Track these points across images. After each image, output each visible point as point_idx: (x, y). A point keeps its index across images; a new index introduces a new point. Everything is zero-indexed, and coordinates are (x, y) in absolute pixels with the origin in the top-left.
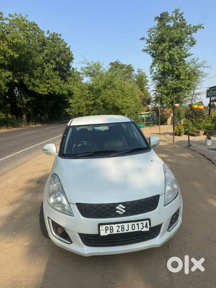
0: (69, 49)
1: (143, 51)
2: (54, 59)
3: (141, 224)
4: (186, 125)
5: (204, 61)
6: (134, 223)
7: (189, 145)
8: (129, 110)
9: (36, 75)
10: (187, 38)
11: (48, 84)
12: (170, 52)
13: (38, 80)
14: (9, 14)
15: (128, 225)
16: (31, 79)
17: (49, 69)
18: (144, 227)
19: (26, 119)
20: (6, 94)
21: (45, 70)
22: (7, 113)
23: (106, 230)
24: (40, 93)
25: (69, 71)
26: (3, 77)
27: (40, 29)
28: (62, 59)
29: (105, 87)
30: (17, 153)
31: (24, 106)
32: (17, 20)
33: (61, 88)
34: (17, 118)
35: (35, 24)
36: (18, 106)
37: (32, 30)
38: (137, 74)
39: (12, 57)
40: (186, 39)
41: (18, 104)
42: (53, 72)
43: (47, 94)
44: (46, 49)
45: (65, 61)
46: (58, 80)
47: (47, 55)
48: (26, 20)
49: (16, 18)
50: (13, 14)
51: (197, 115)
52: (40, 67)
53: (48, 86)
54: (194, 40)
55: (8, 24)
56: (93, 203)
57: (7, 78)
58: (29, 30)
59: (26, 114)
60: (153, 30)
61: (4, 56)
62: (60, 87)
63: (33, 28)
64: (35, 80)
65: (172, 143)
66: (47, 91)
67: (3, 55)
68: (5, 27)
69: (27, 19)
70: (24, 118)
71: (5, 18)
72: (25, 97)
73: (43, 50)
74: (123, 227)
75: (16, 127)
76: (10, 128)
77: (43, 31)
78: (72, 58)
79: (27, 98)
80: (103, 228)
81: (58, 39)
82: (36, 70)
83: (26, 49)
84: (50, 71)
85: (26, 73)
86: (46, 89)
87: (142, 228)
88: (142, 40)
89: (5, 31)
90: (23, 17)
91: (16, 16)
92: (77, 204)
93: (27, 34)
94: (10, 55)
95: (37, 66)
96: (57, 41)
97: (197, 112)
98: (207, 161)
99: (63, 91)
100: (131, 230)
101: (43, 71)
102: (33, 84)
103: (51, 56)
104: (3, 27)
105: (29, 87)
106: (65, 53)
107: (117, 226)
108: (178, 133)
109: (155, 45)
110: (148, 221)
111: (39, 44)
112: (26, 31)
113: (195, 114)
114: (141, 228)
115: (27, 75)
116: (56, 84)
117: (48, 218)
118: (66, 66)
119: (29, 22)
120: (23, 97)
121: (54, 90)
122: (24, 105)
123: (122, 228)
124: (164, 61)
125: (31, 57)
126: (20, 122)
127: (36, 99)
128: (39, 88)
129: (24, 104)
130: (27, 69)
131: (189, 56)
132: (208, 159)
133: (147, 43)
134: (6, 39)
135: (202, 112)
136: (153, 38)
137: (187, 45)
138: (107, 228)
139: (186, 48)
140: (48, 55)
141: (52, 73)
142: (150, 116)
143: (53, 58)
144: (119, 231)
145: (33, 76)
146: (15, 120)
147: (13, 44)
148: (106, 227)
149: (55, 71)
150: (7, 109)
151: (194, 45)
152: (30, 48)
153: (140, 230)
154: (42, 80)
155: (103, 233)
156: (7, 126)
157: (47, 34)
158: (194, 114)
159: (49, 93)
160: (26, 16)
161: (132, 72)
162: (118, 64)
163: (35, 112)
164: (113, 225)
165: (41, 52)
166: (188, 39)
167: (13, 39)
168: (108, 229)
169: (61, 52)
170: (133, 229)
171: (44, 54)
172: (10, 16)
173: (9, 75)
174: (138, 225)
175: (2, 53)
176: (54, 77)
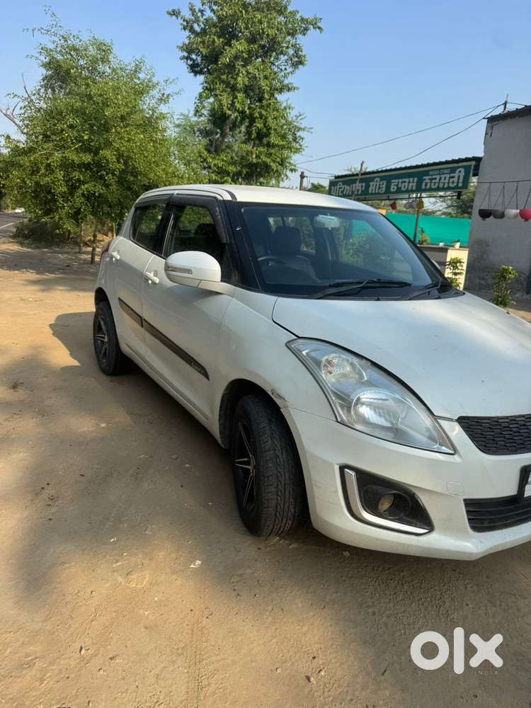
5: (300, 115)
12: (250, 69)
54: (300, 53)
88: (174, 17)
92: (461, 420)
109: (214, 39)
124: (234, 88)
131: (289, 89)
133: (185, 29)
137: (286, 61)
139: (283, 68)
151: (300, 67)
166: (288, 47)
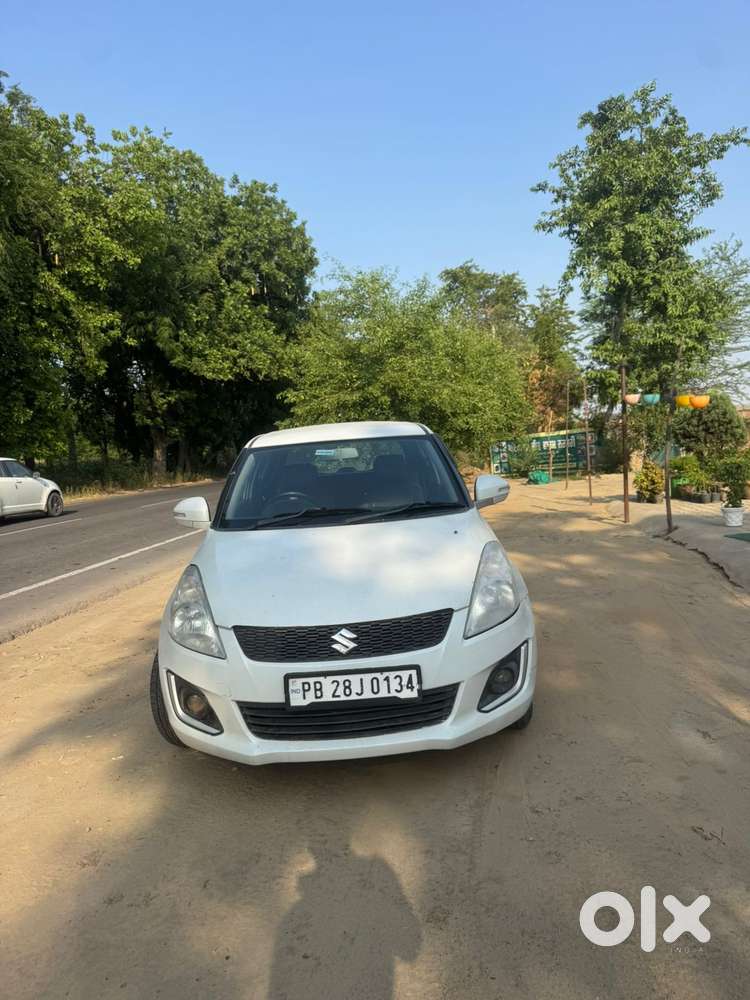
0: (301, 231)
1: (537, 228)
2: (256, 268)
3: (396, 677)
4: (676, 468)
6: (378, 675)
7: (671, 529)
8: (477, 417)
9: (195, 320)
10: (690, 178)
11: (235, 347)
12: (630, 227)
13: (202, 337)
14: (114, 132)
15: (361, 680)
16: (180, 333)
17: (239, 300)
18: (405, 688)
19: (164, 462)
20: (103, 382)
21: (226, 301)
22: (106, 443)
23: (304, 691)
24: (209, 375)
25: (302, 302)
26: (92, 329)
27: (211, 171)
28: (279, 266)
29: (399, 348)
30: (123, 556)
31: (159, 419)
32: (139, 149)
33: (277, 361)
34: (136, 459)
35: (193, 159)
36: (139, 422)
37: (185, 177)
38: (538, 305)
39: (120, 265)
40: (687, 180)
41: (137, 415)
42: (250, 308)
43: (230, 381)
44: (229, 234)
45: (288, 271)
46: (268, 334)
47: (231, 255)
48: (165, 147)
49: (135, 144)
50: (125, 130)
51: (712, 433)
52: (207, 294)
53: (234, 352)
54: (713, 183)
55: (110, 163)
56: (275, 625)
57: (104, 331)
58: (176, 178)
59: (164, 445)
60: (572, 160)
61: (97, 262)
62: (275, 357)
63: (187, 170)
64: (193, 335)
65: (622, 526)
66: (231, 369)
67: (93, 258)
68: (100, 172)
69: (168, 143)
70: (156, 460)
71: (100, 146)
72: (161, 391)
73: (220, 239)
74: (347, 684)
75: (132, 489)
76: (111, 489)
77: (218, 178)
78: (312, 262)
79: (169, 394)
80: (296, 684)
81: (269, 202)
82: (196, 303)
83: (163, 238)
84: (242, 304)
85: (165, 315)
86: (227, 364)
87: (399, 689)
88: (540, 191)
89: (99, 185)
90: (155, 140)
91: (134, 136)
92: (236, 629)
93: (167, 190)
94: (116, 258)
95: (198, 292)
96: (262, 209)
97: (712, 421)
98: (712, 570)
99: (283, 368)
100: (368, 695)
101: (220, 307)
102: (186, 348)
103: (245, 256)
104: (94, 175)
105: (172, 359)
106: (289, 245)
107: (334, 682)
108: (647, 494)
109: (576, 206)
110: (414, 673)
111: (205, 222)
112: (163, 182)
113: (707, 430)
114: (396, 690)
115: (167, 320)
116: (259, 346)
117: (169, 671)
118: (293, 287)
119: (173, 153)
120: (154, 389)
121: (254, 367)
122: (158, 415)
123: (346, 688)
125: (180, 263)
126: (142, 472)
127: (195, 395)
128: (207, 362)
129: (159, 412)
130: (168, 299)
131: (699, 236)
132: (714, 564)
133: (556, 201)
134: (104, 209)
135: (730, 422)
136: (576, 183)
137: (691, 201)
138: (306, 687)
139: (688, 210)
140: (233, 253)
141: (247, 309)
142: (571, 443)
143: (249, 262)
144: (338, 696)
145: (185, 322)
146: (127, 465)
147: (124, 225)
148: (304, 684)
149: (256, 306)
150: (105, 431)
151: (715, 201)
152: (178, 233)
153: (393, 694)
154: (215, 333)
155: (297, 700)
156: (103, 484)
157: (231, 187)
158: (703, 430)
159: (237, 375)
160: (165, 135)
161: (519, 297)
162: (469, 274)
163: (195, 439)
164: (321, 679)
165: (213, 243)
166: (693, 183)
167: (125, 208)
168: (309, 689)
169: (275, 243)
170: (376, 690)
171: (220, 252)
172: (116, 136)
173: (112, 322)
174: (388, 681)
175: (92, 254)
176: (253, 324)
